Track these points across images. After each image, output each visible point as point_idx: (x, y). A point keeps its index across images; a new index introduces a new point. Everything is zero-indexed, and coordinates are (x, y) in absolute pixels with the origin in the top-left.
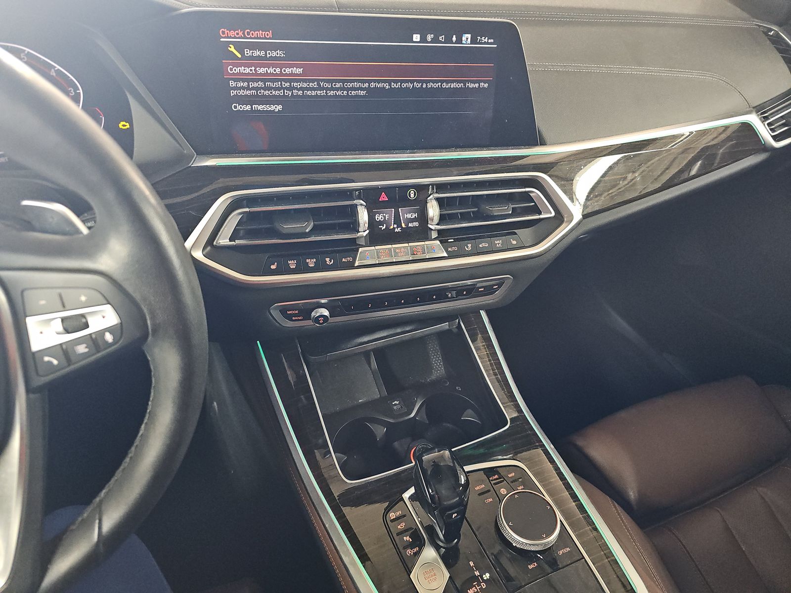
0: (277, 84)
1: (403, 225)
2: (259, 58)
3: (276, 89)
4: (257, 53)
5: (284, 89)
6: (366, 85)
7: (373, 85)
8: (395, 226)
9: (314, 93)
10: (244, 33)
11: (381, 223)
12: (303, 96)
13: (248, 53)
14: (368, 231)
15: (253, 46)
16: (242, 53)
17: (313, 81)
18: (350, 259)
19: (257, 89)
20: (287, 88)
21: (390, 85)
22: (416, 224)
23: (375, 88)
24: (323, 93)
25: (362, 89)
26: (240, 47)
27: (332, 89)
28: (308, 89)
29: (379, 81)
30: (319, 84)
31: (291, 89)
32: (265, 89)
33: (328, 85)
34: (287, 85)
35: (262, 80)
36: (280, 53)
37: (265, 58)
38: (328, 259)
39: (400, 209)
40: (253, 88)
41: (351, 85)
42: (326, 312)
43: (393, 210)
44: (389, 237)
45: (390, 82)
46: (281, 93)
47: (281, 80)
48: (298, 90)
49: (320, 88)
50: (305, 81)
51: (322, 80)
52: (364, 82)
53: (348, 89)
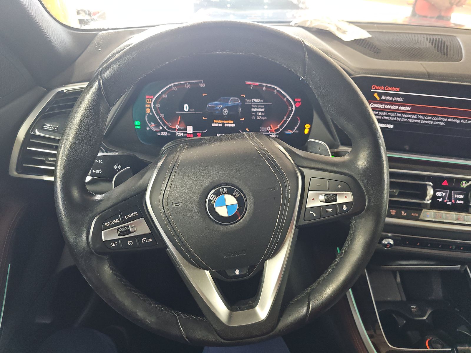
0: (394, 115)
1: (453, 201)
2: (389, 101)
3: (392, 117)
4: (388, 98)
5: (397, 117)
6: (446, 120)
7: (450, 120)
8: (448, 200)
9: (413, 121)
10: (384, 88)
11: (439, 197)
12: (407, 122)
13: (383, 97)
14: (430, 201)
15: (387, 95)
16: (380, 97)
17: (415, 114)
18: (417, 215)
19: (382, 116)
20: (399, 117)
21: (460, 121)
22: (462, 202)
23: (451, 122)
24: (419, 121)
25: (442, 121)
26: (380, 94)
27: (425, 120)
28: (410, 118)
29: (454, 118)
30: (418, 117)
31: (401, 117)
32: (387, 116)
33: (423, 118)
34: (400, 115)
35: (386, 111)
36: (401, 99)
37: (392, 101)
38: (403, 212)
39: (453, 191)
40: (380, 115)
41: (436, 119)
42: (392, 242)
43: (448, 191)
44: (443, 207)
45: (460, 119)
46: (395, 119)
47: (397, 113)
48: (405, 118)
49: (418, 119)
50: (410, 114)
51: (420, 115)
52: (444, 117)
53: (434, 121)
